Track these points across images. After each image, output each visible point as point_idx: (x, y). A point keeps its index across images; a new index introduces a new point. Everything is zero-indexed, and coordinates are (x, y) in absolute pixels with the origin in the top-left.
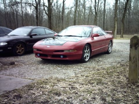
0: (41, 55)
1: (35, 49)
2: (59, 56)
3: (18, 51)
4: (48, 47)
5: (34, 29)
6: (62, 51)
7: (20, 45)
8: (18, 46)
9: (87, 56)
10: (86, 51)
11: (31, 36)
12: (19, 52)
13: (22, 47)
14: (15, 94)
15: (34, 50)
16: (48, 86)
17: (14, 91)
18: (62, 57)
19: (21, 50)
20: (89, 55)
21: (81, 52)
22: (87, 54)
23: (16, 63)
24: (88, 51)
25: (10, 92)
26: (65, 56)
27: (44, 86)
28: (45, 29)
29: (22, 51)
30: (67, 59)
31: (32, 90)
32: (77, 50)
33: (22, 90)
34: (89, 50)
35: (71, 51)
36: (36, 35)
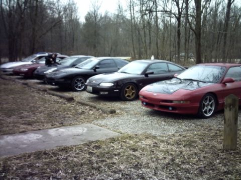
0: (148, 105)
1: (141, 95)
2: (167, 107)
3: (127, 95)
4: (155, 94)
5: (153, 65)
6: (171, 101)
7: (131, 87)
8: (128, 88)
9: (208, 109)
10: (208, 102)
11: (146, 75)
12: (129, 96)
13: (132, 89)
14: (96, 144)
15: (140, 97)
16: (131, 142)
17: (97, 141)
18: (171, 109)
19: (131, 93)
20: (213, 109)
21: (198, 105)
22: (209, 107)
23: (118, 111)
24: (210, 103)
25: (92, 142)
26: (174, 108)
27: (128, 141)
28: (169, 64)
29: (132, 95)
30: (177, 112)
31: (113, 143)
32: (190, 101)
33: (104, 142)
34: (213, 101)
35: (182, 102)
36: (152, 73)
